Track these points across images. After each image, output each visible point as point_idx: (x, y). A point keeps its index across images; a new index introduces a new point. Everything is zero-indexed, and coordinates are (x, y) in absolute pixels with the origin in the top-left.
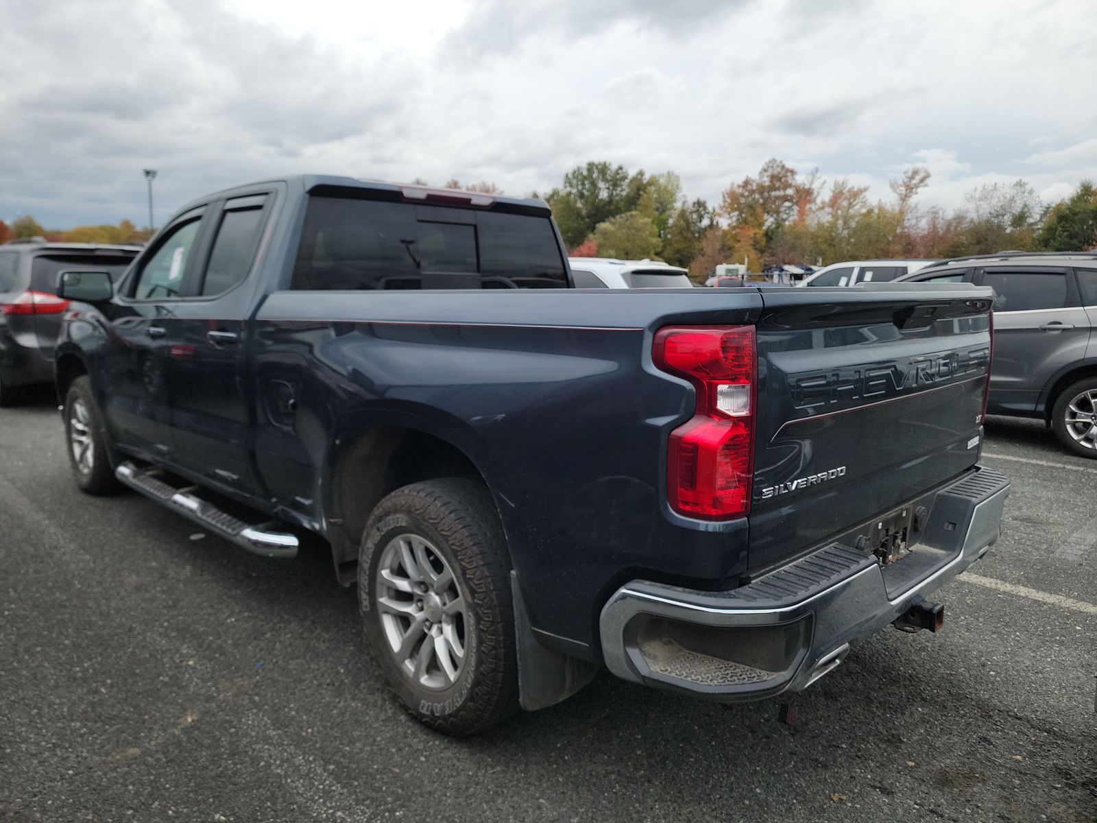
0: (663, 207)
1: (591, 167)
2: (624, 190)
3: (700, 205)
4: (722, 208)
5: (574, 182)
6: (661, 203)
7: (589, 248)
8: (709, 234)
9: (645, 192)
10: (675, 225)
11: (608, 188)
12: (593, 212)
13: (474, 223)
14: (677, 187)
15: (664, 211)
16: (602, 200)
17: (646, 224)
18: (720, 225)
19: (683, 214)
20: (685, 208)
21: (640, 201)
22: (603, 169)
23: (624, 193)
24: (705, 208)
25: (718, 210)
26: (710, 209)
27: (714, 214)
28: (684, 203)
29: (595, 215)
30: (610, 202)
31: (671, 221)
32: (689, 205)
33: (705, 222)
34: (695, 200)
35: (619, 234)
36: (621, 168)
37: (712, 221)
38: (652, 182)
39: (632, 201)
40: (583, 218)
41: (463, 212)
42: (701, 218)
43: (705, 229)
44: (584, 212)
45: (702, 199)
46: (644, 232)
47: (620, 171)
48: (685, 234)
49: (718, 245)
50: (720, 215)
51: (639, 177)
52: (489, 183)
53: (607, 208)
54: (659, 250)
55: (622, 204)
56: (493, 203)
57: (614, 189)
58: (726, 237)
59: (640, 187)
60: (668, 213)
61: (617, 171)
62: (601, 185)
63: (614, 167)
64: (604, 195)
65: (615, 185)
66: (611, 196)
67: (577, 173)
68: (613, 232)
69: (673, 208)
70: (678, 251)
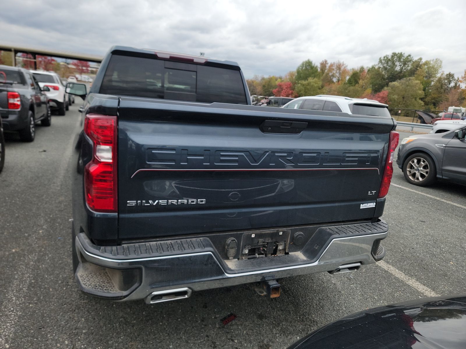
0: (430, 75)
1: (394, 54)
2: (409, 67)
3: (450, 76)
4: (463, 78)
5: (383, 61)
6: (429, 74)
7: (384, 94)
8: (453, 90)
9: (420, 68)
10: (434, 85)
11: (401, 65)
12: (391, 77)
13: (196, 71)
14: (440, 66)
15: (430, 78)
16: (396, 71)
17: (417, 84)
18: (461, 87)
19: (440, 80)
20: (442, 77)
21: (417, 72)
22: (400, 56)
23: (409, 68)
24: (453, 77)
25: (460, 79)
26: (456, 77)
27: (458, 80)
28: (442, 74)
29: (391, 78)
30: (401, 72)
31: (433, 83)
32: (444, 76)
33: (452, 84)
34: (448, 73)
35: (401, 88)
36: (410, 56)
37: (456, 84)
38: (426, 63)
39: (412, 73)
40: (384, 79)
41: (190, 65)
42: (450, 82)
43: (451, 88)
44: (386, 76)
45: (452, 73)
46: (415, 87)
47: (409, 57)
48: (439, 90)
49: (456, 97)
50: (461, 82)
51: (419, 60)
52: (341, 61)
53: (399, 75)
54: (422, 97)
55: (407, 74)
56: (206, 62)
57: (404, 66)
58: (463, 93)
59: (417, 65)
60: (432, 79)
61: (407, 57)
62: (397, 63)
63: (406, 55)
64: (398, 68)
65: (405, 64)
66: (402, 69)
67: (386, 58)
68: (398, 87)
69: (435, 77)
70: (434, 98)
